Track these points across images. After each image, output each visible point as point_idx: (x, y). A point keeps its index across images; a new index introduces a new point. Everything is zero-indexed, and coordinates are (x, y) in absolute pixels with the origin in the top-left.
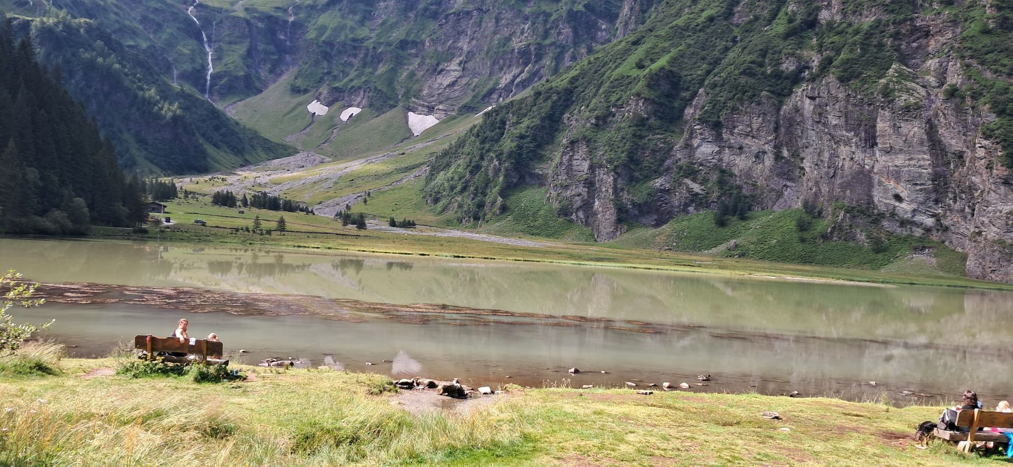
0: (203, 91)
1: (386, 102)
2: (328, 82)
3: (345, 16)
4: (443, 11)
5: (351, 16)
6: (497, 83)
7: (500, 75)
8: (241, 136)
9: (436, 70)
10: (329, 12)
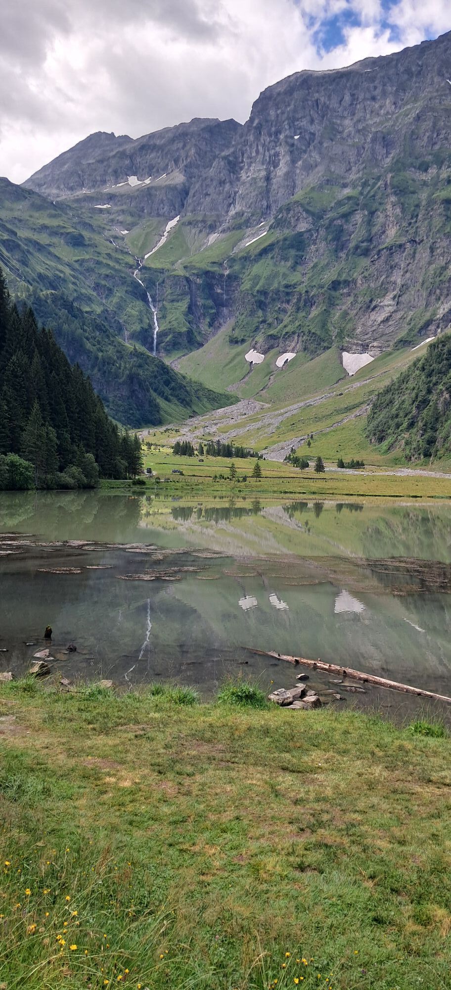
0: (151, 349)
1: (320, 344)
2: (263, 331)
3: (277, 263)
4: (374, 247)
5: (283, 263)
6: (434, 314)
7: (438, 306)
8: (188, 389)
9: (369, 307)
10: (262, 261)
